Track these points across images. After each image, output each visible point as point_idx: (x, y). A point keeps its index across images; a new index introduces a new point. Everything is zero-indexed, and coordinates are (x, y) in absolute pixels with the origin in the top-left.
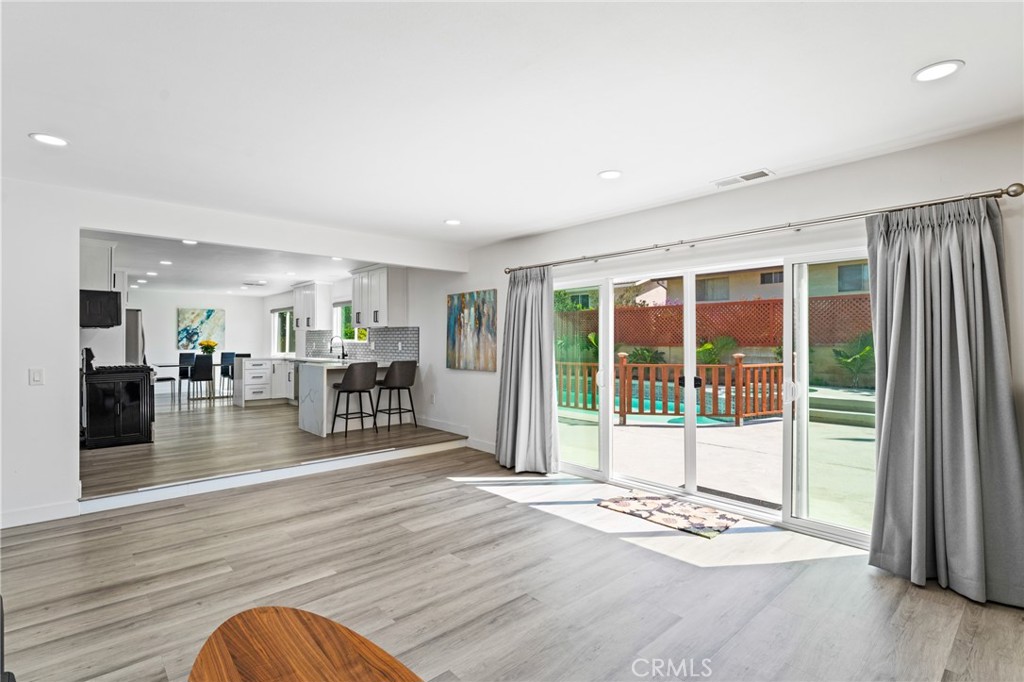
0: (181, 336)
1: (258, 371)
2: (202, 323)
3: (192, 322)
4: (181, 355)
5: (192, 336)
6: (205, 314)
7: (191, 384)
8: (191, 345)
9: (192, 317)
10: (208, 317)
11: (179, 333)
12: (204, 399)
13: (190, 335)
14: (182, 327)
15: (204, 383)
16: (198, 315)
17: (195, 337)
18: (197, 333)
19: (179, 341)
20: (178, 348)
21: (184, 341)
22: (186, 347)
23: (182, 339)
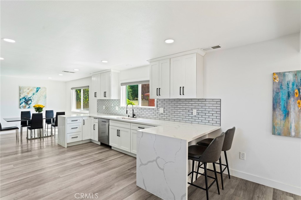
0: (22, 101)
1: (74, 125)
2: (33, 94)
3: (28, 94)
4: (22, 112)
5: (28, 101)
6: (35, 90)
7: (29, 131)
8: (28, 106)
9: (28, 91)
10: (37, 91)
11: (20, 100)
12: (36, 138)
13: (27, 101)
14: (22, 96)
15: (36, 130)
16: (31, 90)
17: (30, 102)
18: (31, 100)
19: (20, 104)
20: (20, 108)
21: (24, 104)
22: (25, 107)
23: (22, 103)
